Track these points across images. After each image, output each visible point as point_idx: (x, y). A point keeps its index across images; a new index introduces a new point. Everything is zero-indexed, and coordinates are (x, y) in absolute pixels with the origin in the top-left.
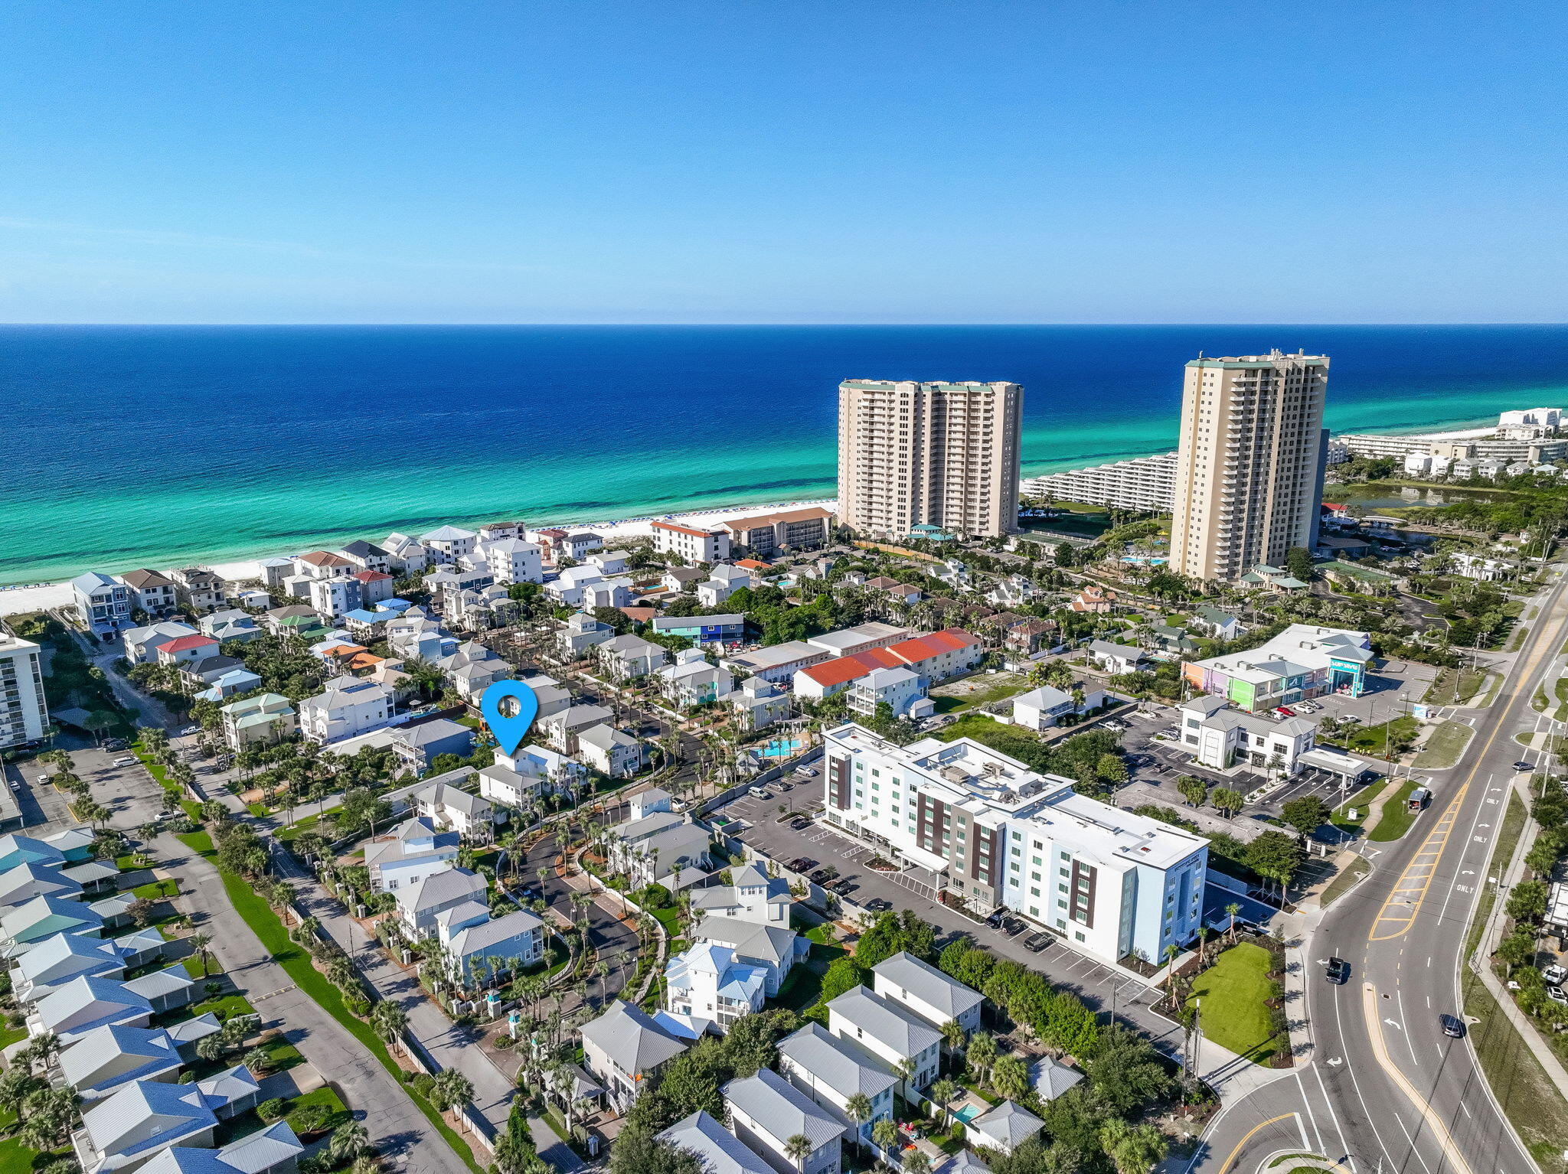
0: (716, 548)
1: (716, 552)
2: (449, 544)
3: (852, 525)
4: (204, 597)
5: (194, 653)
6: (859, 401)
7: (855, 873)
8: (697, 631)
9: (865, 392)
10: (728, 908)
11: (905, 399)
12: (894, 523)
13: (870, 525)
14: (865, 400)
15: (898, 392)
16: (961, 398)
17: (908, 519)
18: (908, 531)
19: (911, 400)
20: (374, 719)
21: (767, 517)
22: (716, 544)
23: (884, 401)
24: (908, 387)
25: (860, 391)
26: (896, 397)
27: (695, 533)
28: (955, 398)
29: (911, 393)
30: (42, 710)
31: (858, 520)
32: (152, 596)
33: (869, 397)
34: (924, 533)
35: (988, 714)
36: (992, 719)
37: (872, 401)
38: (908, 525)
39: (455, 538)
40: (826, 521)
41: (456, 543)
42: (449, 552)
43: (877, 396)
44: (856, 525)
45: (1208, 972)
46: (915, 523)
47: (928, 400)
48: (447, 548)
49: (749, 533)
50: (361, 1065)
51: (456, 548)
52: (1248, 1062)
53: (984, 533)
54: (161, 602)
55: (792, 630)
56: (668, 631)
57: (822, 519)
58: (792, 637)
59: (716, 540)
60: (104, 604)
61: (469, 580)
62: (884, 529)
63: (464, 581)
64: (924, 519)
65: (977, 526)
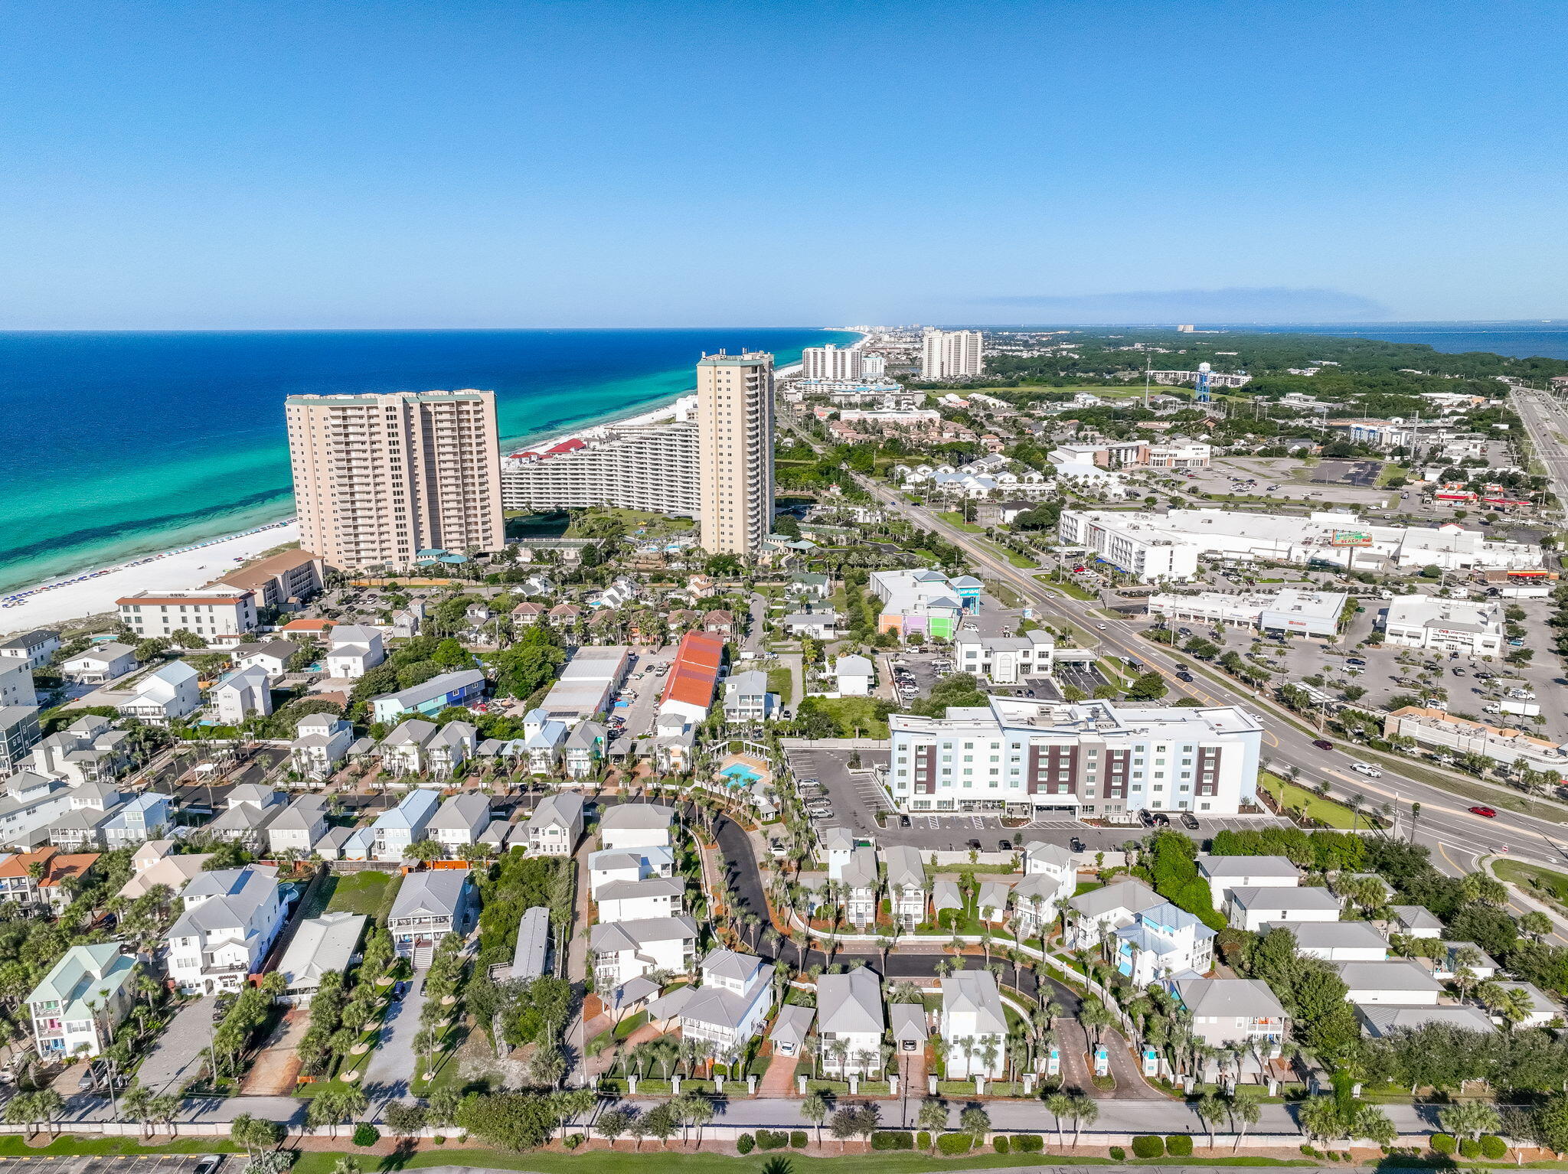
3: (332, 563)
6: (323, 419)
9: (332, 409)
11: (393, 413)
12: (394, 553)
13: (359, 560)
14: (333, 417)
15: (382, 406)
16: (446, 408)
17: (412, 546)
18: (413, 559)
19: (400, 414)
23: (362, 417)
24: (396, 399)
25: (323, 408)
26: (380, 412)
28: (439, 409)
29: (400, 406)
31: (341, 557)
33: (340, 413)
34: (430, 558)
36: (823, 697)
37: (345, 418)
38: (412, 553)
40: (317, 564)
43: (349, 412)
44: (340, 563)
46: (417, 549)
47: (416, 412)
53: (488, 549)
57: (312, 563)
62: (380, 562)
64: (427, 543)
65: (481, 543)
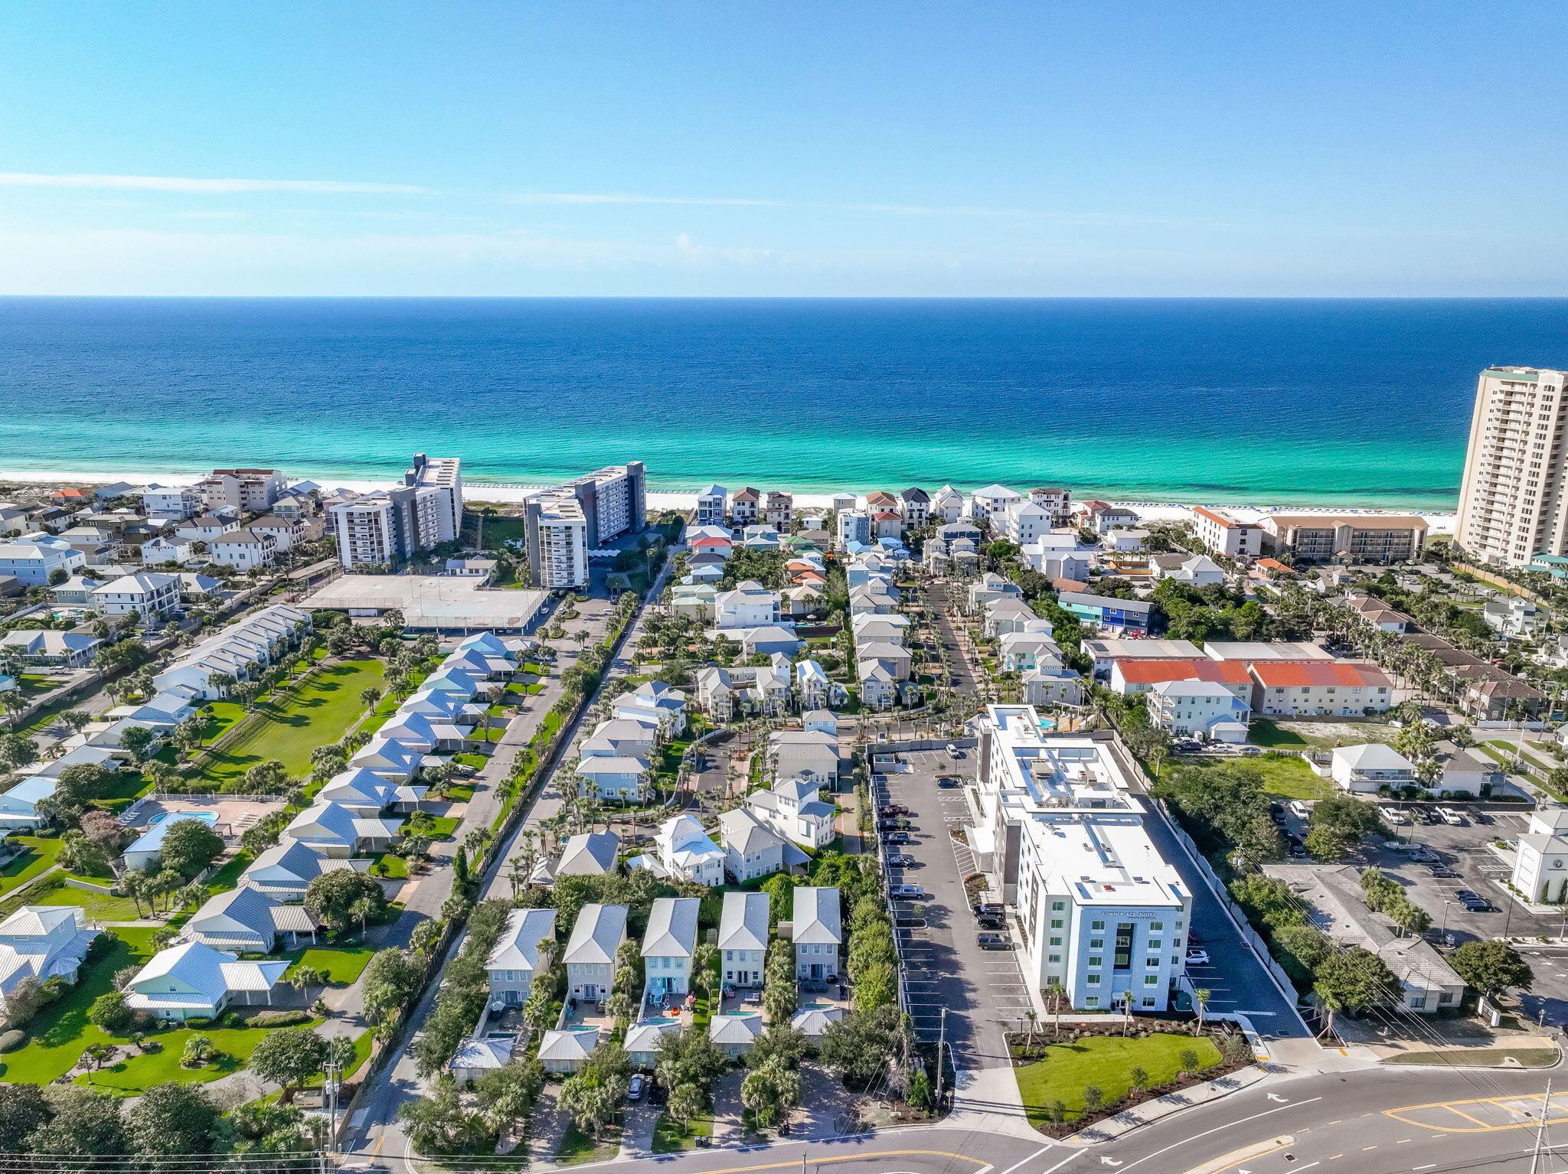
0: (1243, 542)
1: (1243, 546)
2: (989, 501)
3: (1463, 544)
4: (776, 514)
5: (712, 550)
6: (1495, 393)
7: (933, 834)
8: (1099, 611)
9: (1504, 382)
10: (770, 810)
11: (1550, 393)
12: (1512, 549)
13: (1483, 546)
14: (1502, 392)
15: (1541, 384)
17: (1530, 545)
18: (1527, 561)
20: (761, 619)
21: (1333, 519)
22: (1243, 537)
23: (1524, 394)
24: (1556, 378)
25: (1498, 381)
26: (1540, 392)
27: (1222, 522)
29: (1559, 385)
30: (585, 568)
31: (1470, 538)
32: (741, 508)
33: (1508, 388)
34: (1547, 565)
35: (1307, 760)
36: (1309, 766)
37: (1511, 394)
38: (1529, 553)
39: (996, 496)
40: (1418, 533)
41: (996, 501)
42: (988, 508)
43: (1517, 388)
44: (1467, 543)
45: (1117, 1039)
46: (1539, 550)
48: (988, 504)
49: (1295, 532)
50: (486, 817)
51: (996, 505)
52: (1023, 1113)
54: (747, 514)
55: (1191, 629)
56: (1069, 605)
57: (1412, 530)
58: (1190, 637)
59: (1244, 533)
60: (707, 508)
61: (954, 531)
62: (1499, 554)
63: (949, 531)
64: (1555, 549)
